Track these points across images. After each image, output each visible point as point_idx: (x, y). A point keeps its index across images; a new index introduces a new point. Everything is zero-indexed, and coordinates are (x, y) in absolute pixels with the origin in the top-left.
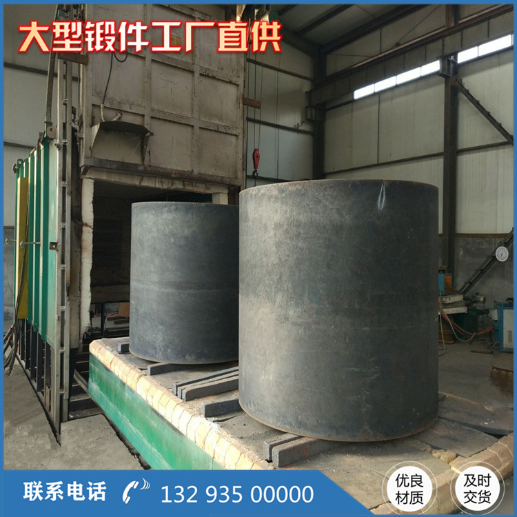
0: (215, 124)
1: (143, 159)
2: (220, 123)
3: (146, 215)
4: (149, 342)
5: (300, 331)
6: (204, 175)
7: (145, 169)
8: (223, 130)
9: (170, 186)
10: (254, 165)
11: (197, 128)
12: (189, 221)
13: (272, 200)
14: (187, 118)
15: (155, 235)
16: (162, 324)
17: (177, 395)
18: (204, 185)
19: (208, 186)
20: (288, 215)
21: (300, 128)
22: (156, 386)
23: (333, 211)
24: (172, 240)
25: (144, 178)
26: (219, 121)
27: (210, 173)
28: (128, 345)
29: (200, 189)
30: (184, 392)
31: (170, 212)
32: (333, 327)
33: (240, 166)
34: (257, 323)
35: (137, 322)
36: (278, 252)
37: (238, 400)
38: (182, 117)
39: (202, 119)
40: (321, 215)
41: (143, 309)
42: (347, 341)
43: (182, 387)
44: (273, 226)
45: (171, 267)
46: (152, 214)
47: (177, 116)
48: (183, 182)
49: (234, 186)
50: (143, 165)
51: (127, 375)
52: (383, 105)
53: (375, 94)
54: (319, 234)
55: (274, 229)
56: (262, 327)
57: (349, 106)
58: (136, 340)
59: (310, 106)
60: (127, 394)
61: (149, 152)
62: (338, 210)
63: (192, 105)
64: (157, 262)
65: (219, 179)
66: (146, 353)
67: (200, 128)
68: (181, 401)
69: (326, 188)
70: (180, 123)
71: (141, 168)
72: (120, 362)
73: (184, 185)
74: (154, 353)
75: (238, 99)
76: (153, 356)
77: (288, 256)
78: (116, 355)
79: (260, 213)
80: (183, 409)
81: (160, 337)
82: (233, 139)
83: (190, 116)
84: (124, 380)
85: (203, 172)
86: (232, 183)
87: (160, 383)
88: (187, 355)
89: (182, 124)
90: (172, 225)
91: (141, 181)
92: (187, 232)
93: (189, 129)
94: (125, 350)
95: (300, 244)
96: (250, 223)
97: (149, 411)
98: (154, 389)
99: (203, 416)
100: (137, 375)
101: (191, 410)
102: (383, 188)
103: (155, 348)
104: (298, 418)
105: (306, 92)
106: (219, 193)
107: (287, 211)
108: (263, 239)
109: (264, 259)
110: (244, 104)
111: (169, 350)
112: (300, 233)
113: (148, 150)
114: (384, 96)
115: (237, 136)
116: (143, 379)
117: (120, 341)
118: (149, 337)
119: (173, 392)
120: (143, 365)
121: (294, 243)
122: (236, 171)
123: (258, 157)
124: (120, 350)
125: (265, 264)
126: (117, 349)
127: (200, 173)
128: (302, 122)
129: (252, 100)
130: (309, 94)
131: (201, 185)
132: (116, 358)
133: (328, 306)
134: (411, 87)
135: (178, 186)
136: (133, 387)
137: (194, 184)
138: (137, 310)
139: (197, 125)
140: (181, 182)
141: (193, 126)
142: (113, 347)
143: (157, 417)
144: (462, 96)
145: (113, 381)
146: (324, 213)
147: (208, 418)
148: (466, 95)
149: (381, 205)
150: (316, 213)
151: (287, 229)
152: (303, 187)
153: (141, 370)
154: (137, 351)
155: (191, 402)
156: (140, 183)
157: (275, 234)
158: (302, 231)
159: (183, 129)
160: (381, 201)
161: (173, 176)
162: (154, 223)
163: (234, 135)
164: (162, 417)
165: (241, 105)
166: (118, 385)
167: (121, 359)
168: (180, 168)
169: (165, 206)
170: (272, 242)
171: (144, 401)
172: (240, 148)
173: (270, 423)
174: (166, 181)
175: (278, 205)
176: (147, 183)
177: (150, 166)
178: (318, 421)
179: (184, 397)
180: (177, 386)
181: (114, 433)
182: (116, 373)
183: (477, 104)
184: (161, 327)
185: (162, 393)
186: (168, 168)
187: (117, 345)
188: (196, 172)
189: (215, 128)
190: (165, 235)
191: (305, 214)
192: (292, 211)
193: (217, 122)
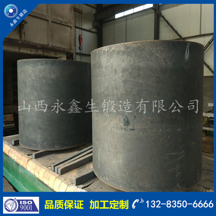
0: (60, 20)
1: (21, 37)
2: (62, 20)
3: (27, 67)
4: (32, 140)
5: (140, 134)
6: (55, 47)
7: (22, 42)
8: (64, 24)
9: (36, 53)
10: (80, 43)
11: (50, 21)
12: (54, 70)
13: (120, 53)
14: (45, 16)
15: (33, 78)
16: (40, 129)
17: (54, 171)
18: (54, 53)
19: (56, 53)
20: (132, 63)
21: (92, 30)
22: (40, 166)
23: (161, 60)
24: (44, 81)
25: (21, 48)
26: (62, 18)
27: (58, 46)
28: (18, 140)
29: (52, 54)
30: (60, 170)
31: (42, 65)
32: (161, 130)
33: (73, 43)
34: (109, 130)
35: (24, 128)
36: (125, 86)
37: (93, 171)
38: (42, 15)
39: (53, 17)
40: (154, 62)
41: (28, 121)
42: (169, 138)
43: (58, 167)
44: (121, 70)
45: (44, 97)
46: (31, 66)
47: (39, 14)
48: (43, 51)
49: (70, 53)
50: (21, 40)
51: (20, 160)
52: (128, 22)
53: (124, 17)
54: (152, 75)
55: (122, 72)
56: (113, 132)
57: (113, 21)
58: (24, 139)
59: (96, 20)
60: (20, 170)
61: (24, 33)
62: (164, 59)
63: (47, 9)
64: (35, 94)
65: (62, 49)
66: (30, 146)
67: (52, 21)
68: (58, 175)
69: (157, 45)
70: (41, 18)
71: (20, 42)
72: (14, 151)
73: (43, 52)
74: (35, 145)
75: (71, 8)
76: (35, 147)
77: (132, 88)
78: (11, 147)
79: (111, 62)
80: (60, 181)
81: (39, 136)
82: (69, 28)
83: (46, 15)
84: (18, 162)
85: (54, 45)
86: (69, 52)
87: (41, 163)
88: (56, 145)
89: (42, 19)
90: (44, 72)
91: (20, 49)
92: (53, 76)
93: (46, 22)
94: (16, 143)
95: (141, 81)
96: (104, 69)
97: (37, 181)
98: (39, 168)
99: (74, 185)
100: (27, 159)
101: (65, 181)
102: (188, 46)
103: (36, 143)
104: (139, 185)
105: (94, 14)
106: (62, 57)
107: (131, 60)
108: (114, 78)
109: (115, 91)
110: (74, 11)
111: (45, 144)
112: (140, 74)
113: (23, 32)
114: (128, 18)
115: (71, 27)
116: (30, 162)
117: (12, 138)
118: (32, 137)
119: (51, 170)
120: (30, 153)
121: (136, 80)
122: (71, 46)
123: (81, 39)
124: (13, 143)
125: (115, 94)
126: (11, 143)
127: (52, 46)
128: (93, 28)
129: (78, 9)
130: (95, 15)
131: (52, 53)
132: (12, 149)
133: (158, 118)
134: (140, 14)
135: (40, 52)
136: (25, 166)
137: (49, 52)
138: (24, 122)
139: (50, 20)
140: (42, 51)
141: (48, 21)
142: (9, 142)
143: (43, 185)
144: (161, 19)
145: (10, 162)
146: (155, 61)
147: (78, 186)
148: (163, 18)
149: (187, 56)
150: (151, 61)
151: (131, 72)
152: (142, 45)
153: (28, 155)
154: (25, 144)
155: (64, 175)
156: (19, 51)
157: (123, 76)
158: (141, 73)
159: (42, 21)
160: (187, 54)
161: (38, 47)
162: (32, 71)
163: (69, 26)
164: (46, 185)
165: (73, 11)
166: (14, 165)
167: (15, 149)
168: (41, 43)
169: (39, 61)
170: (120, 81)
171: (33, 175)
172: (73, 34)
173: (120, 188)
174: (34, 50)
175: (125, 57)
176: (23, 51)
177: (25, 41)
178: (151, 186)
179: (59, 172)
180: (54, 166)
181: (12, 188)
182: (12, 158)
183: (167, 22)
184: (39, 131)
185: (45, 171)
186: (35, 42)
187: (11, 141)
188: (50, 45)
189: (60, 22)
190: (40, 78)
191: (144, 62)
192: (134, 60)
193: (61, 19)
